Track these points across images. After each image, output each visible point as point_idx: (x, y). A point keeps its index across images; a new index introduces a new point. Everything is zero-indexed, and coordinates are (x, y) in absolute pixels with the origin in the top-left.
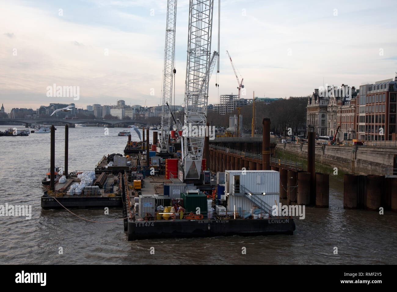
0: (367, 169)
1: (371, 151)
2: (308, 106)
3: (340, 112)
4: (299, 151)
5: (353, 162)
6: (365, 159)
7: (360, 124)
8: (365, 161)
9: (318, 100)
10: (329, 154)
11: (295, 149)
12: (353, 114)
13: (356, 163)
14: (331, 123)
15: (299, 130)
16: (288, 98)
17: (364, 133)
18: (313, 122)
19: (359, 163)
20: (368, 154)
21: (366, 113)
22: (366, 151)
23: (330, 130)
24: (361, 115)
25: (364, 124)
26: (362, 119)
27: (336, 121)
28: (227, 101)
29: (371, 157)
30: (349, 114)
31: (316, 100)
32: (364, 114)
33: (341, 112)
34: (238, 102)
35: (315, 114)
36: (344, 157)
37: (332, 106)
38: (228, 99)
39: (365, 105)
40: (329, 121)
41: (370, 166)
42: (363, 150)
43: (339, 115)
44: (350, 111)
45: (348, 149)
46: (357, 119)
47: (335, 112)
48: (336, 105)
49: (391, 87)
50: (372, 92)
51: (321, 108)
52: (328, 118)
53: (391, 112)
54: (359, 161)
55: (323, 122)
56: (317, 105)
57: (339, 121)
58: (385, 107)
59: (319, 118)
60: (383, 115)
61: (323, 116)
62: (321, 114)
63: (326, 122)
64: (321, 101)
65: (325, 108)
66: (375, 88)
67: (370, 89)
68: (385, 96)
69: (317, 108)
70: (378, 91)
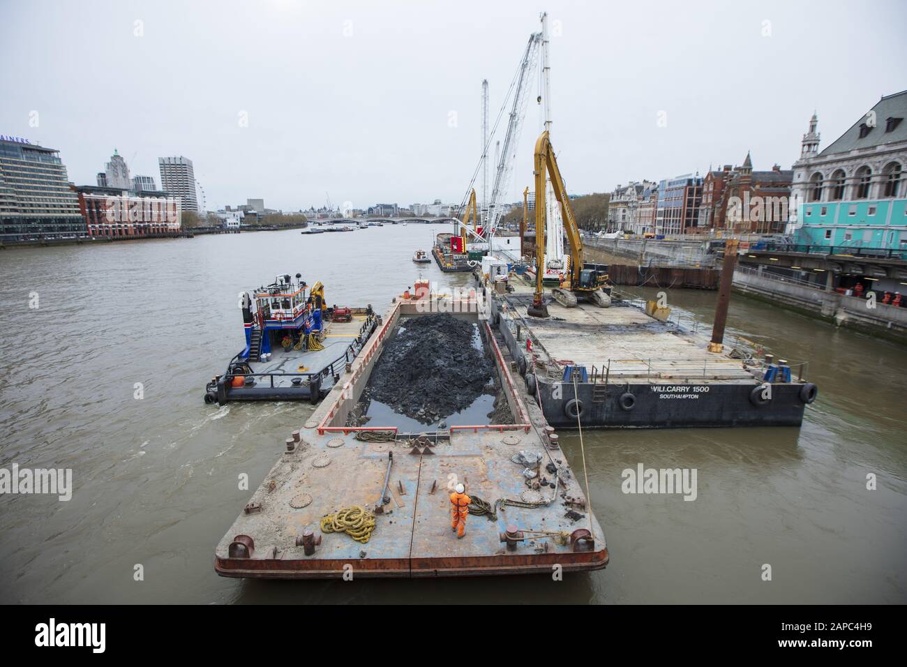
1: (658, 244)
2: (610, 202)
4: (594, 244)
5: (642, 254)
6: (653, 252)
7: (658, 218)
8: (652, 255)
9: (620, 196)
10: (621, 247)
12: (652, 209)
13: (644, 256)
14: (631, 218)
15: (600, 225)
16: (591, 194)
17: (661, 227)
18: (613, 217)
20: (656, 247)
21: (664, 208)
22: (654, 244)
23: (630, 225)
24: (659, 209)
25: (662, 218)
26: (660, 214)
27: (635, 216)
30: (648, 209)
31: (618, 195)
32: (662, 209)
33: (641, 207)
35: (617, 210)
36: (634, 250)
37: (633, 202)
39: (664, 200)
41: (656, 259)
43: (639, 209)
44: (650, 206)
46: (655, 214)
47: (635, 207)
48: (636, 200)
49: (690, 181)
50: (671, 187)
51: (622, 203)
52: (628, 212)
53: (688, 206)
54: (647, 254)
55: (624, 217)
56: (618, 201)
57: (638, 215)
58: (682, 201)
59: (620, 213)
60: (681, 210)
61: (624, 211)
62: (622, 210)
63: (626, 217)
64: (622, 197)
65: (626, 203)
66: (674, 183)
67: (670, 184)
68: (683, 191)
69: (618, 203)
70: (677, 186)
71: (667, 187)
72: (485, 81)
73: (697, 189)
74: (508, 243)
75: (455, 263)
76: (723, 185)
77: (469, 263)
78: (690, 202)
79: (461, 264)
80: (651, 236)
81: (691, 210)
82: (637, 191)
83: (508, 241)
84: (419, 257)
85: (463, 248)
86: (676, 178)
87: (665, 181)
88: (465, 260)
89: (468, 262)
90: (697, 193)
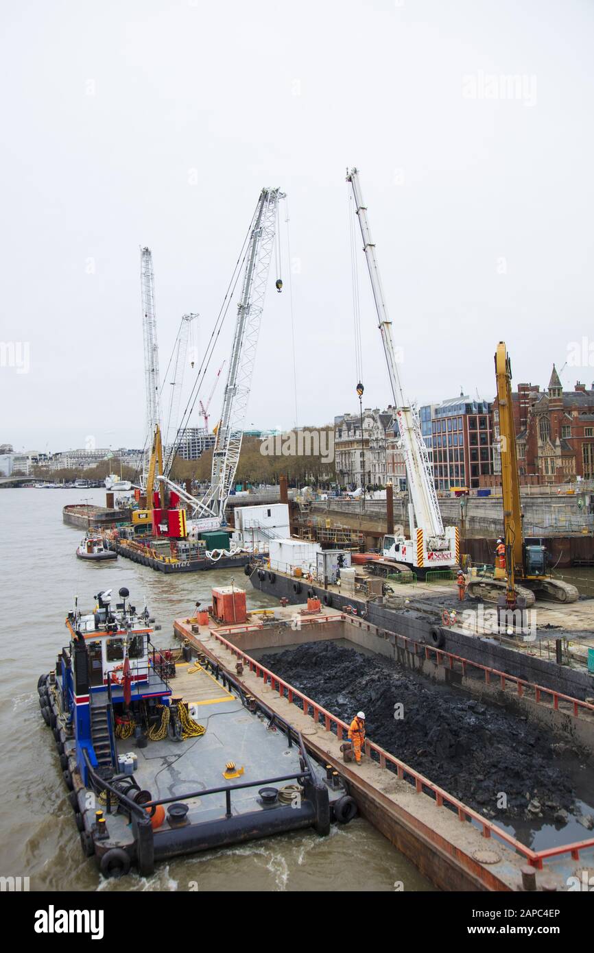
0: (487, 530)
1: (492, 503)
2: (337, 440)
3: (390, 447)
5: (463, 521)
6: (483, 516)
8: (484, 520)
9: (352, 431)
11: (350, 507)
13: (467, 522)
14: (377, 464)
18: (346, 465)
19: (474, 522)
20: (489, 508)
21: (434, 448)
22: (484, 503)
23: (377, 476)
27: (384, 461)
28: (188, 437)
29: (493, 512)
32: (430, 450)
33: (393, 448)
34: (207, 438)
35: (349, 453)
37: (377, 440)
38: (191, 434)
39: (431, 436)
40: (374, 462)
41: (493, 526)
42: (479, 503)
43: (389, 451)
45: (451, 503)
47: (383, 448)
48: (383, 437)
49: (468, 407)
50: (439, 416)
51: (358, 442)
52: (369, 456)
53: (472, 444)
54: (473, 520)
55: (363, 464)
56: (351, 439)
57: (390, 461)
58: (462, 437)
59: (357, 458)
60: (461, 449)
61: (362, 455)
62: (358, 452)
63: (367, 464)
64: (358, 432)
65: (365, 442)
66: (444, 410)
67: (437, 411)
68: (461, 421)
69: (351, 443)
70: (450, 414)
71: (433, 416)
72: (147, 250)
73: (480, 418)
74: (269, 515)
75: (184, 556)
76: (524, 412)
77: (209, 554)
78: (473, 436)
79: (193, 557)
80: (464, 492)
81: (477, 449)
82: (382, 422)
83: (269, 511)
84: (90, 549)
85: (181, 529)
86: (444, 402)
87: (429, 406)
88: (200, 550)
89: (207, 552)
90: (481, 425)
